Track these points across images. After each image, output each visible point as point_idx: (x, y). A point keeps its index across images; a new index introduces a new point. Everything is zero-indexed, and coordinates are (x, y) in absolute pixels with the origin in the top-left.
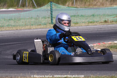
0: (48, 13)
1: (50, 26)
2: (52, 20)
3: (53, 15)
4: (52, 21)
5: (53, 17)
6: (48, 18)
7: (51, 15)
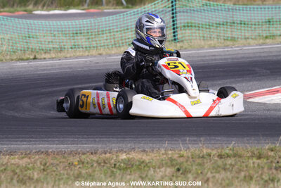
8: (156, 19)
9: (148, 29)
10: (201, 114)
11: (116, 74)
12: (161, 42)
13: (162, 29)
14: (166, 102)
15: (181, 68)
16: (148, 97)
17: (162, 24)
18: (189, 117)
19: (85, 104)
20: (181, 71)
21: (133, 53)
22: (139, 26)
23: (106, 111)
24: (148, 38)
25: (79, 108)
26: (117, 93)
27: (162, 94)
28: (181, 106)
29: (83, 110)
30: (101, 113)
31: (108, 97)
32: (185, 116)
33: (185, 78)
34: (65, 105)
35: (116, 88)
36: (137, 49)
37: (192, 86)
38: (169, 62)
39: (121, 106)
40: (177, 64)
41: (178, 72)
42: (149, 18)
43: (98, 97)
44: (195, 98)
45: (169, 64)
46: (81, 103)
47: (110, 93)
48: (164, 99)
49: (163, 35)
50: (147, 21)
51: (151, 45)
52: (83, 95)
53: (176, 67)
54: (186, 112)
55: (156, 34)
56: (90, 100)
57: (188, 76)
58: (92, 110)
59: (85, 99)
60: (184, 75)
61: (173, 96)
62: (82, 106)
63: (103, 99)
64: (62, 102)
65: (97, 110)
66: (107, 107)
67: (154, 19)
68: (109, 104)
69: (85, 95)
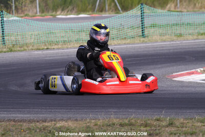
0: (137, 20)
1: (140, 41)
2: (142, 31)
3: (145, 24)
4: (143, 33)
5: (145, 26)
6: (137, 29)
7: (142, 23)
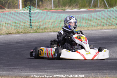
8: (73, 18)
9: (69, 22)
10: (91, 59)
11: (55, 41)
12: (75, 28)
13: (75, 23)
14: (76, 53)
15: (82, 39)
16: (68, 51)
17: (76, 20)
18: (86, 60)
19: (41, 53)
20: (83, 40)
21: (63, 33)
22: (66, 21)
23: (50, 56)
24: (69, 26)
25: (39, 55)
26: (55, 49)
27: (74, 49)
28: (82, 55)
29: (41, 56)
30: (48, 57)
31: (51, 51)
32: (84, 59)
33: (84, 43)
34: (33, 54)
35: (55, 47)
36: (64, 31)
37: (87, 47)
38: (77, 36)
39: (57, 54)
40: (81, 37)
41: (81, 40)
42: (70, 18)
43: (47, 50)
44: (88, 51)
45: (77, 37)
46: (40, 53)
47: (52, 49)
48: (75, 51)
49: (76, 25)
50: (69, 19)
51: (70, 29)
52: (41, 49)
53: (81, 38)
54: (84, 57)
55: (73, 25)
56: (44, 51)
57: (85, 42)
58: (44, 56)
59: (41, 51)
60: (84, 42)
61: (79, 51)
62: (40, 54)
63: (49, 51)
64: (32, 52)
65: (46, 56)
66: (51, 54)
67: (72, 18)
68: (52, 53)
69: (42, 50)
